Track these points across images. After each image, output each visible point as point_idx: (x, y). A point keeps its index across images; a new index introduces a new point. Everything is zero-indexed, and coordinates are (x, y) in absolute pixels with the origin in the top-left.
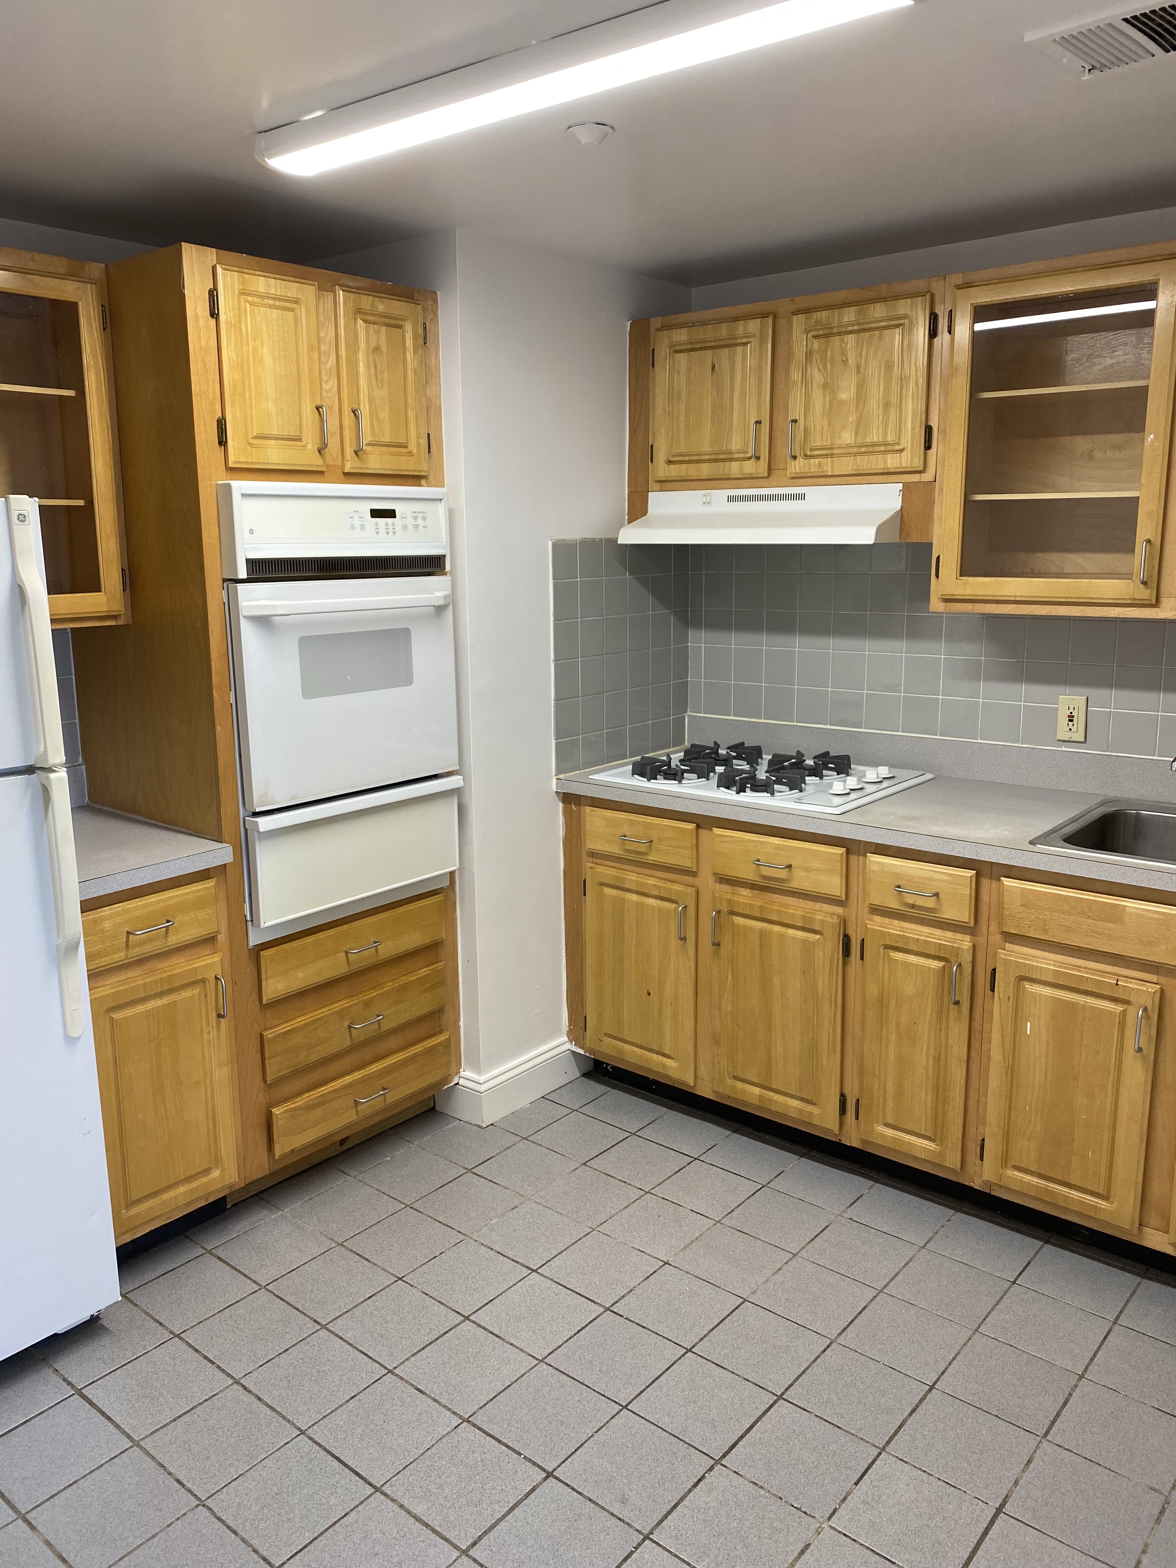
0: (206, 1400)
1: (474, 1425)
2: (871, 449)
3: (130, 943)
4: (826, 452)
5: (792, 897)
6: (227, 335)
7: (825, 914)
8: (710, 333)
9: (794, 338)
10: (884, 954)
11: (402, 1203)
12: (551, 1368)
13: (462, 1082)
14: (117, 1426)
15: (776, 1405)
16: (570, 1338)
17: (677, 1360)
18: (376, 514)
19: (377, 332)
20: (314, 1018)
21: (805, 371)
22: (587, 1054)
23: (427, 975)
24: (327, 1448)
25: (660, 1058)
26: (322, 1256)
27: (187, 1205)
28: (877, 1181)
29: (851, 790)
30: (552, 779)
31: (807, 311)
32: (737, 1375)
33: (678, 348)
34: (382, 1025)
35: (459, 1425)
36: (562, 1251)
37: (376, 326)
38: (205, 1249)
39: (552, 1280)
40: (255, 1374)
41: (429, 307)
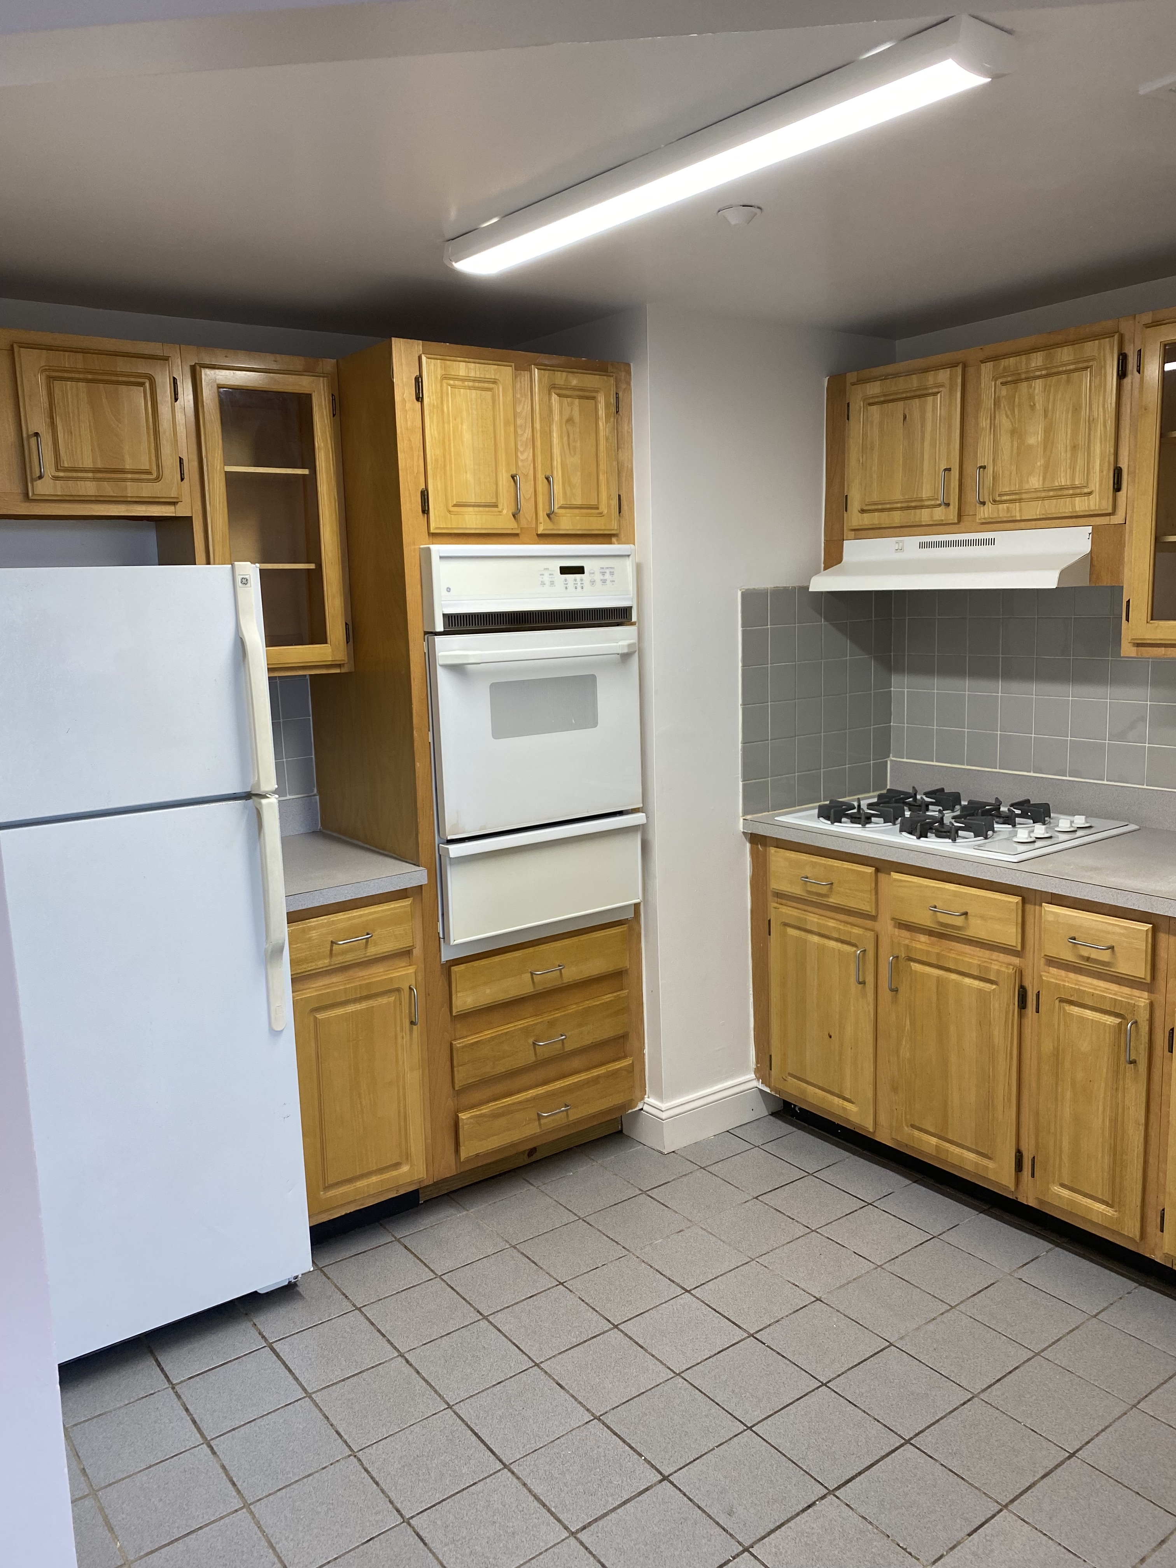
0: (373, 1367)
1: (604, 1423)
2: (1059, 492)
3: (334, 952)
4: (1014, 497)
5: (970, 945)
6: (430, 416)
7: (1000, 964)
8: (901, 385)
9: (983, 386)
10: (1060, 1008)
11: (576, 1215)
12: (685, 1382)
13: (646, 1108)
14: (296, 1379)
15: (902, 1448)
16: (710, 1358)
17: (810, 1392)
18: (564, 570)
19: (571, 405)
20: (500, 1033)
21: (993, 418)
22: (773, 1093)
23: (611, 1001)
24: (469, 1423)
25: (841, 1101)
26: (496, 1255)
27: (381, 1193)
28: (1057, 1245)
29: (1036, 838)
30: (739, 820)
31: (995, 358)
32: (868, 1414)
33: (871, 401)
34: (566, 1045)
35: (590, 1421)
36: (718, 1277)
37: (569, 399)
38: (395, 1238)
39: (703, 1302)
40: (418, 1350)
41: (623, 378)
